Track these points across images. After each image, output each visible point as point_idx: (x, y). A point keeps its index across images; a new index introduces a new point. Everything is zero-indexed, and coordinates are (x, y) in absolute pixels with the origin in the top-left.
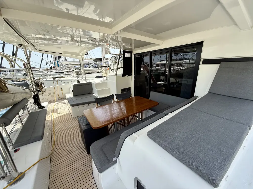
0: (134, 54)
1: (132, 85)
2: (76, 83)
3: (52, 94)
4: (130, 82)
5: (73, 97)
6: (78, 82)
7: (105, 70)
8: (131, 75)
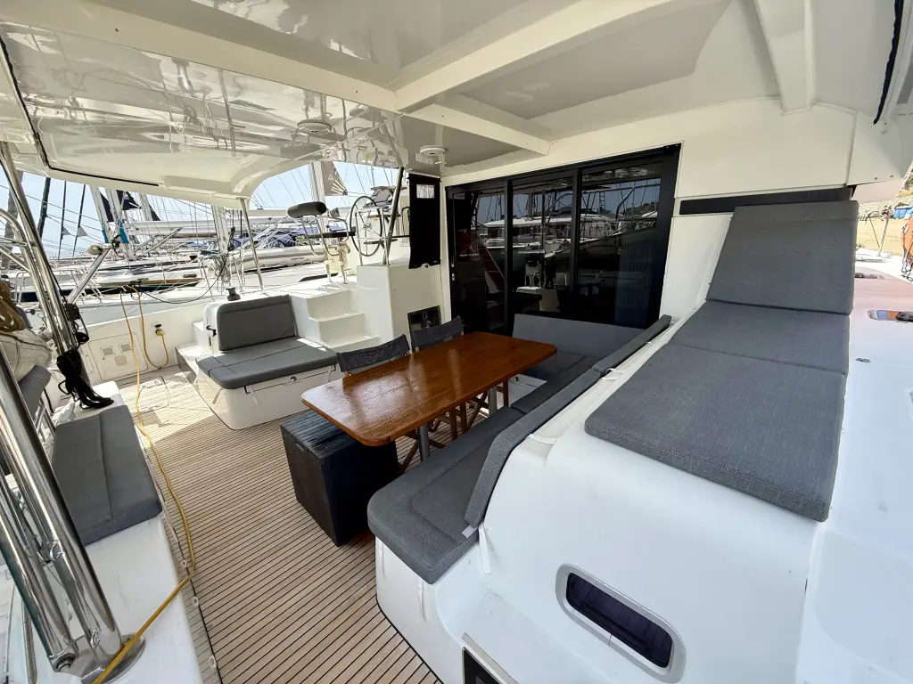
0: (446, 188)
1: (443, 300)
2: (226, 301)
3: (118, 351)
4: (437, 285)
5: (219, 354)
6: (233, 295)
7: (338, 248)
8: (439, 263)
